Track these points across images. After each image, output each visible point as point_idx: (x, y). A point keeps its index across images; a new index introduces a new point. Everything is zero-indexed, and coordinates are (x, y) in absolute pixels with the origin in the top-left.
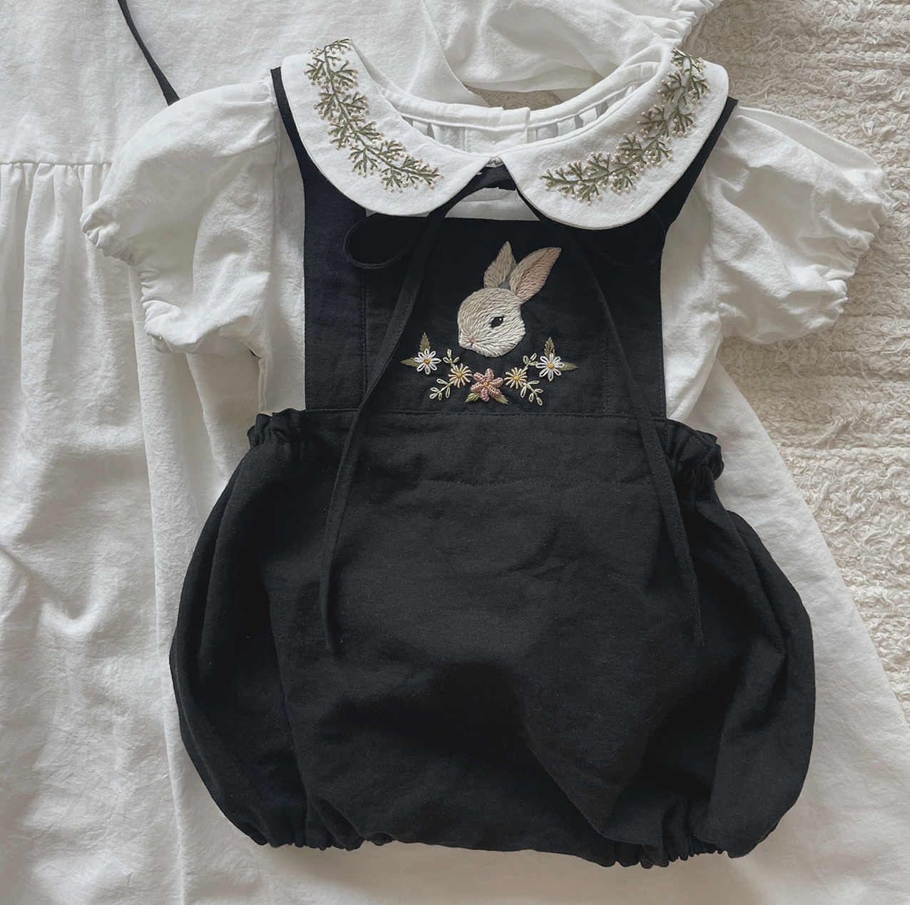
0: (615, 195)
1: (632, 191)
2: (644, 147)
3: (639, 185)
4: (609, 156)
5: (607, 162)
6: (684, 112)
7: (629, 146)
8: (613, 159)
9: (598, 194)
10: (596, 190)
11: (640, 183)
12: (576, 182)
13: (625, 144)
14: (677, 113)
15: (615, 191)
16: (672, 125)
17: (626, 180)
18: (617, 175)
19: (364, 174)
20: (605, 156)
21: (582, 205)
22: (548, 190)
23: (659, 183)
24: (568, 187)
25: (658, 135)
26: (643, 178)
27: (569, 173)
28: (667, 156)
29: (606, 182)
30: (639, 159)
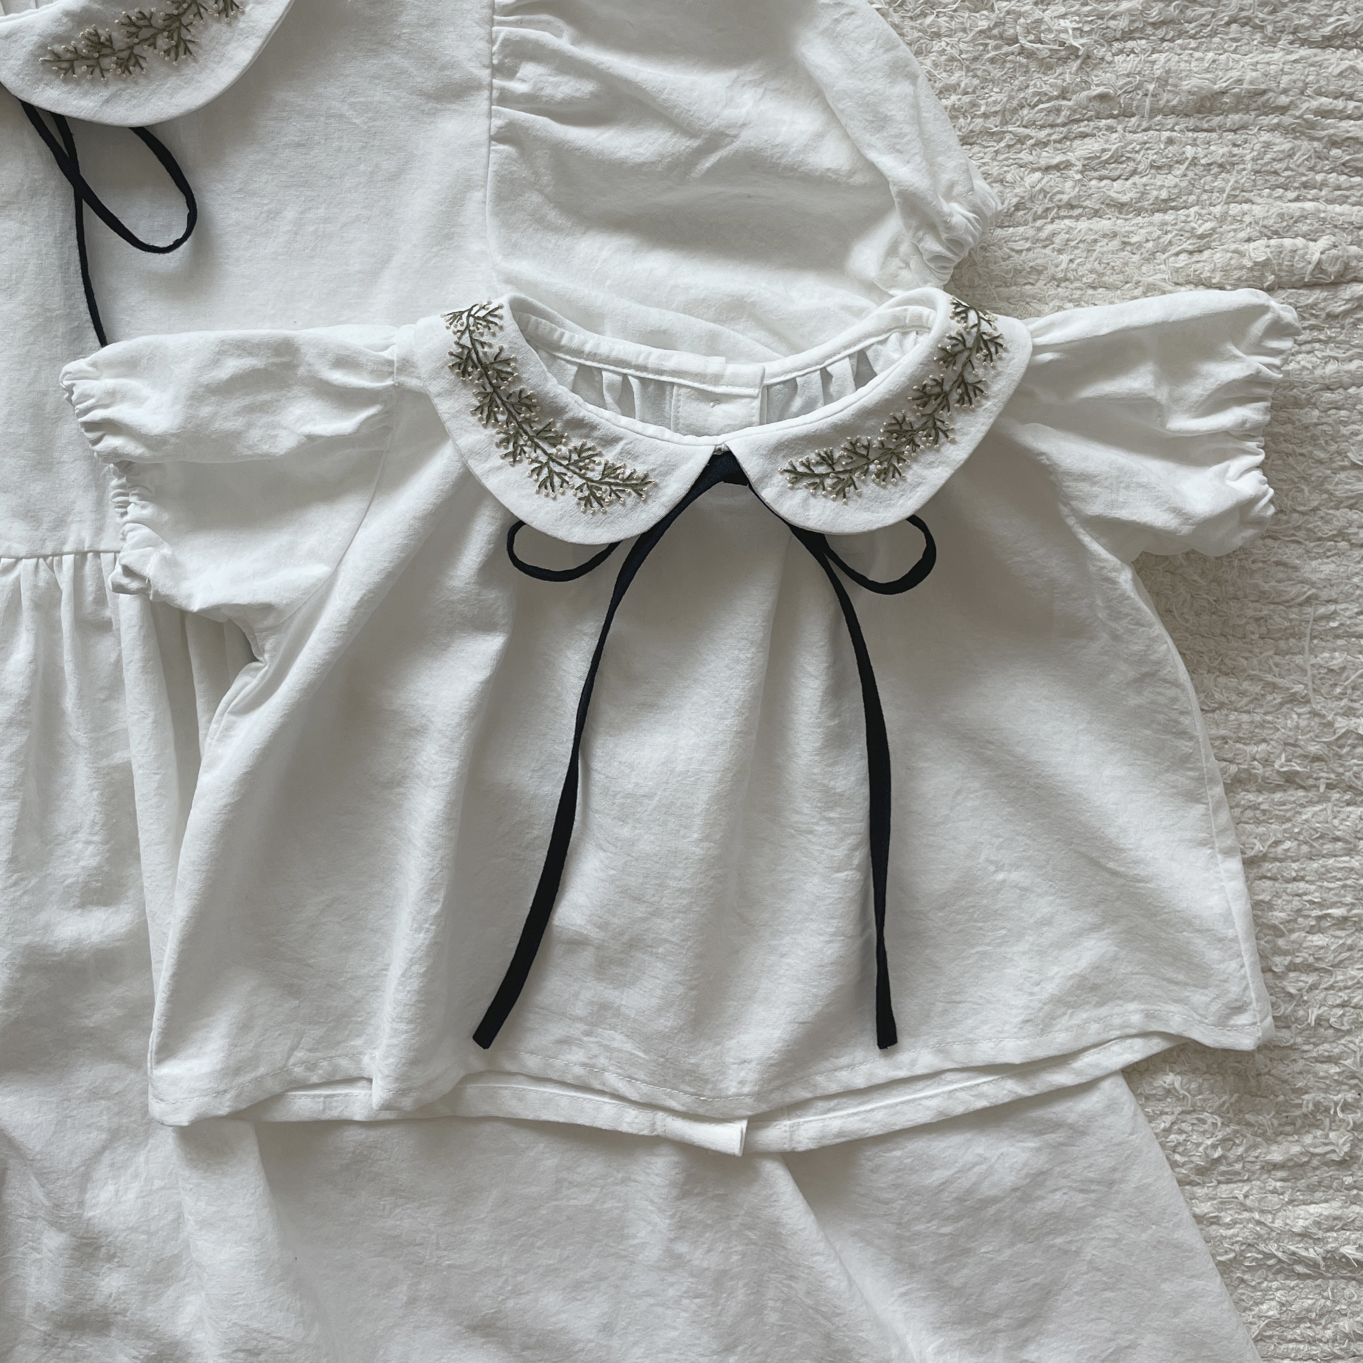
0: (877, 488)
1: (900, 483)
2: (916, 426)
3: (909, 476)
4: (869, 441)
5: (868, 447)
6: (970, 379)
7: (897, 428)
8: (876, 444)
9: (856, 488)
10: (853, 483)
11: (911, 472)
12: (827, 475)
13: (892, 424)
14: (961, 382)
15: (878, 484)
16: (955, 396)
17: (892, 469)
18: (881, 463)
19: (552, 495)
20: (864, 440)
21: (836, 503)
22: (792, 489)
23: (935, 471)
24: (817, 481)
25: (935, 410)
26: (915, 467)
27: (818, 464)
28: (947, 437)
29: (866, 472)
30: (912, 442)
